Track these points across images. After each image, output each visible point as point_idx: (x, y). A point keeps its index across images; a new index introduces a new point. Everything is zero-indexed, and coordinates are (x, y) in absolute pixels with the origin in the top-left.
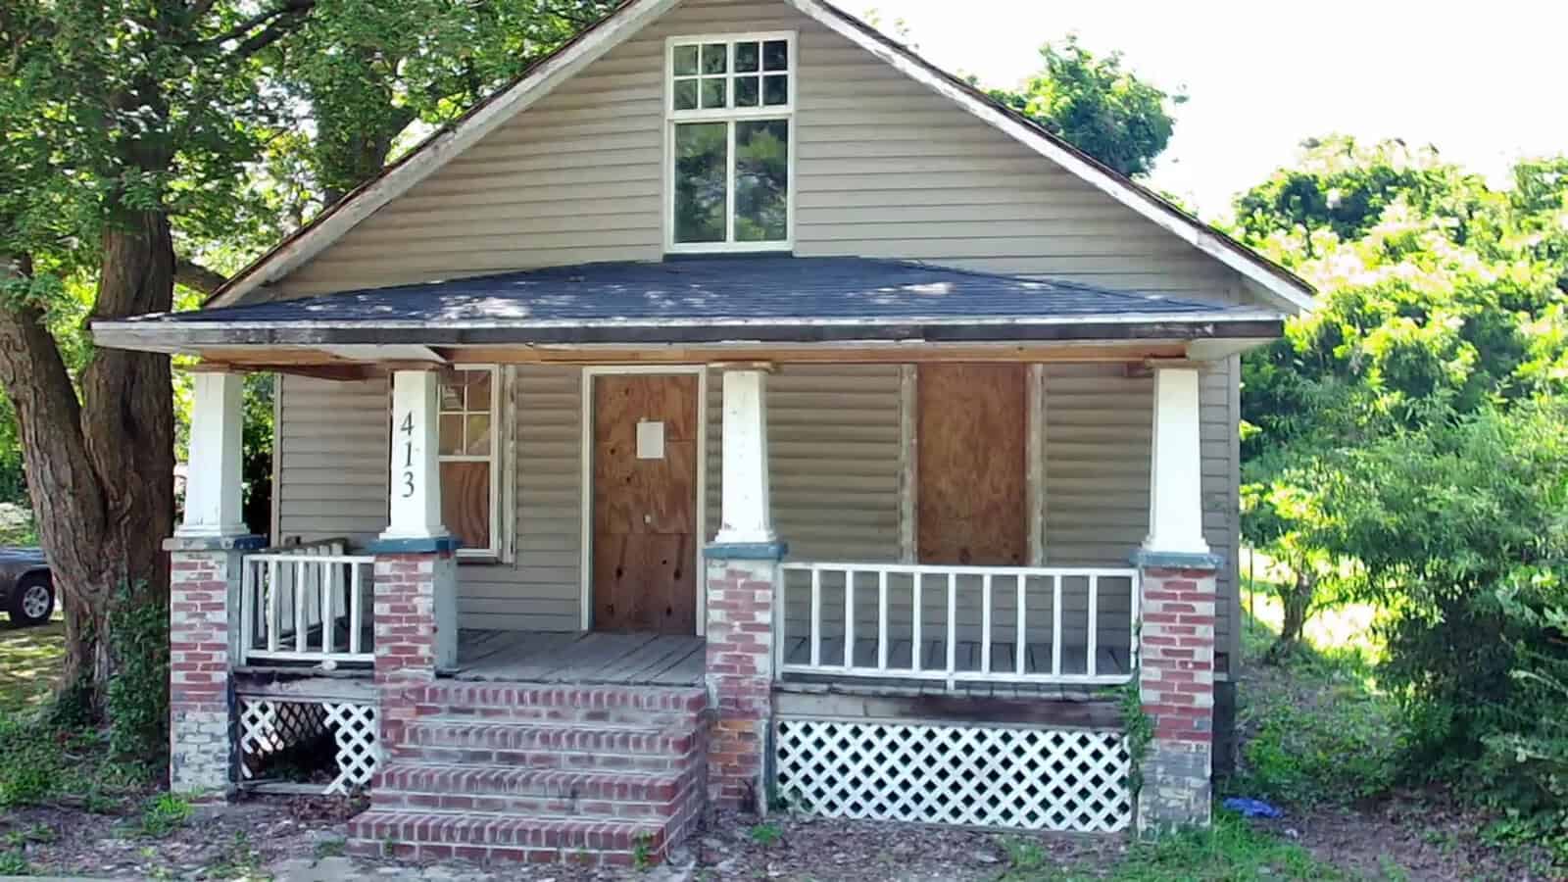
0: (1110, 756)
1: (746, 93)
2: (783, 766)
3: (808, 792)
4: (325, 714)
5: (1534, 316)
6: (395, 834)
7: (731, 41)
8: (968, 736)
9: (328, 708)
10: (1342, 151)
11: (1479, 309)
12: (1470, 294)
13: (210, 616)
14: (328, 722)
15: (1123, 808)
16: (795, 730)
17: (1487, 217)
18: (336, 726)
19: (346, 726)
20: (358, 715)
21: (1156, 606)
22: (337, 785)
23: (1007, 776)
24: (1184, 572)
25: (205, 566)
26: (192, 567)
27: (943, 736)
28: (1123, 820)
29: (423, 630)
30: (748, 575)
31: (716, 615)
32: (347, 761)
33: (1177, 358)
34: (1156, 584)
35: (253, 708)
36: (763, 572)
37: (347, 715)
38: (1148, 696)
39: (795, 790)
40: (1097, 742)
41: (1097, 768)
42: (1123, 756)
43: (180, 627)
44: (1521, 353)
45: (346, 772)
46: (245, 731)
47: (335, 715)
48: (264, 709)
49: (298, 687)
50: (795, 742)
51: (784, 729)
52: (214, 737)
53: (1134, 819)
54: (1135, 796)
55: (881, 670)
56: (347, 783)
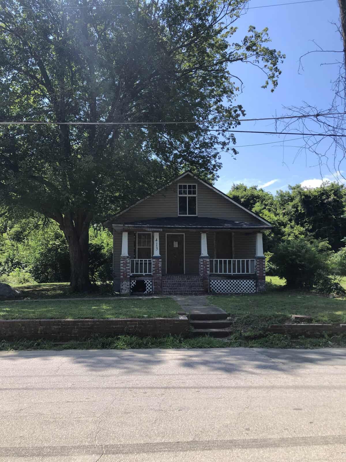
0: (253, 283)
1: (190, 193)
2: (211, 286)
3: (214, 289)
4: (145, 282)
5: (285, 227)
6: (170, 292)
7: (187, 184)
8: (235, 281)
9: (145, 280)
10: (243, 191)
11: (275, 225)
12: (273, 222)
13: (127, 268)
14: (145, 283)
15: (255, 289)
16: (212, 281)
17: (274, 206)
18: (146, 283)
19: (148, 283)
20: (149, 282)
21: (258, 263)
22: (146, 292)
23: (240, 286)
24: (262, 259)
25: (126, 260)
26: (124, 260)
27: (232, 281)
28: (255, 291)
29: (160, 269)
30: (206, 260)
31: (202, 266)
32: (148, 288)
33: (259, 232)
34: (258, 260)
35: (133, 281)
36: (208, 260)
37: (148, 282)
38: (258, 275)
39: (212, 289)
40: (251, 281)
41: (252, 284)
42: (255, 283)
43: (122, 269)
44: (283, 234)
45: (147, 290)
46: (131, 285)
47: (146, 282)
48: (134, 281)
49: (139, 278)
50: (212, 283)
51: (211, 281)
52: (128, 285)
53: (256, 291)
54: (256, 288)
55: (223, 273)
56: (147, 292)
